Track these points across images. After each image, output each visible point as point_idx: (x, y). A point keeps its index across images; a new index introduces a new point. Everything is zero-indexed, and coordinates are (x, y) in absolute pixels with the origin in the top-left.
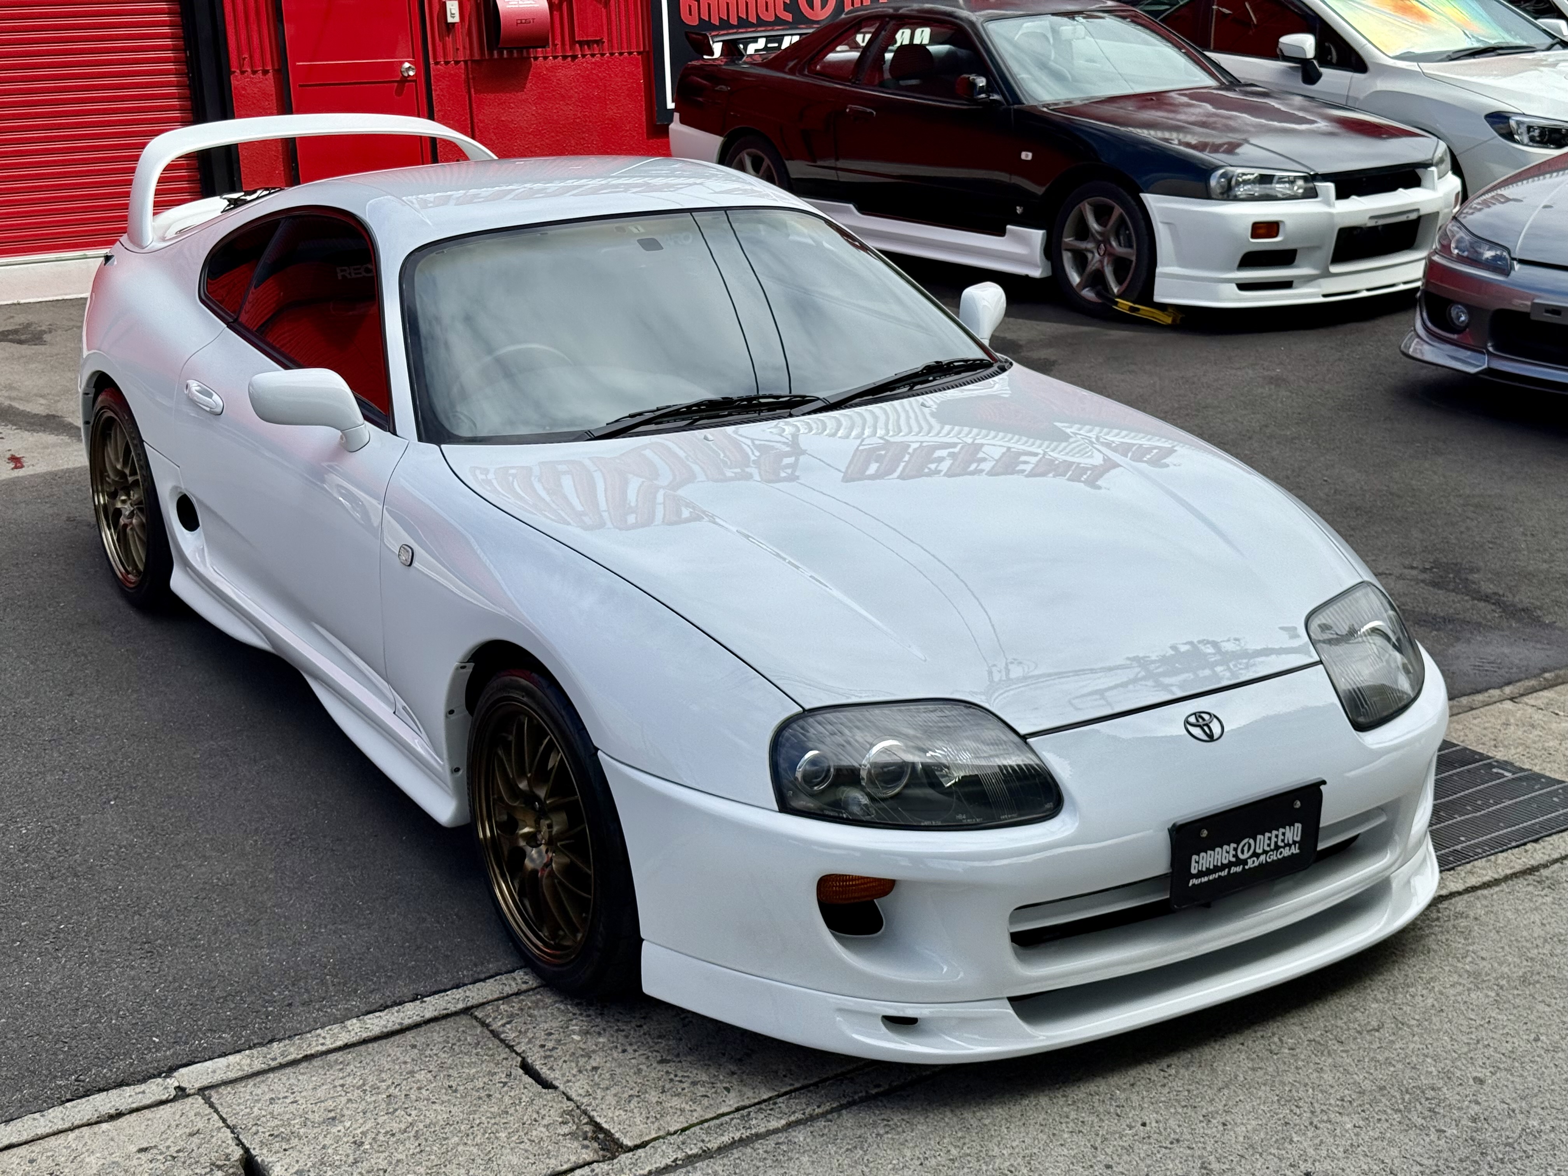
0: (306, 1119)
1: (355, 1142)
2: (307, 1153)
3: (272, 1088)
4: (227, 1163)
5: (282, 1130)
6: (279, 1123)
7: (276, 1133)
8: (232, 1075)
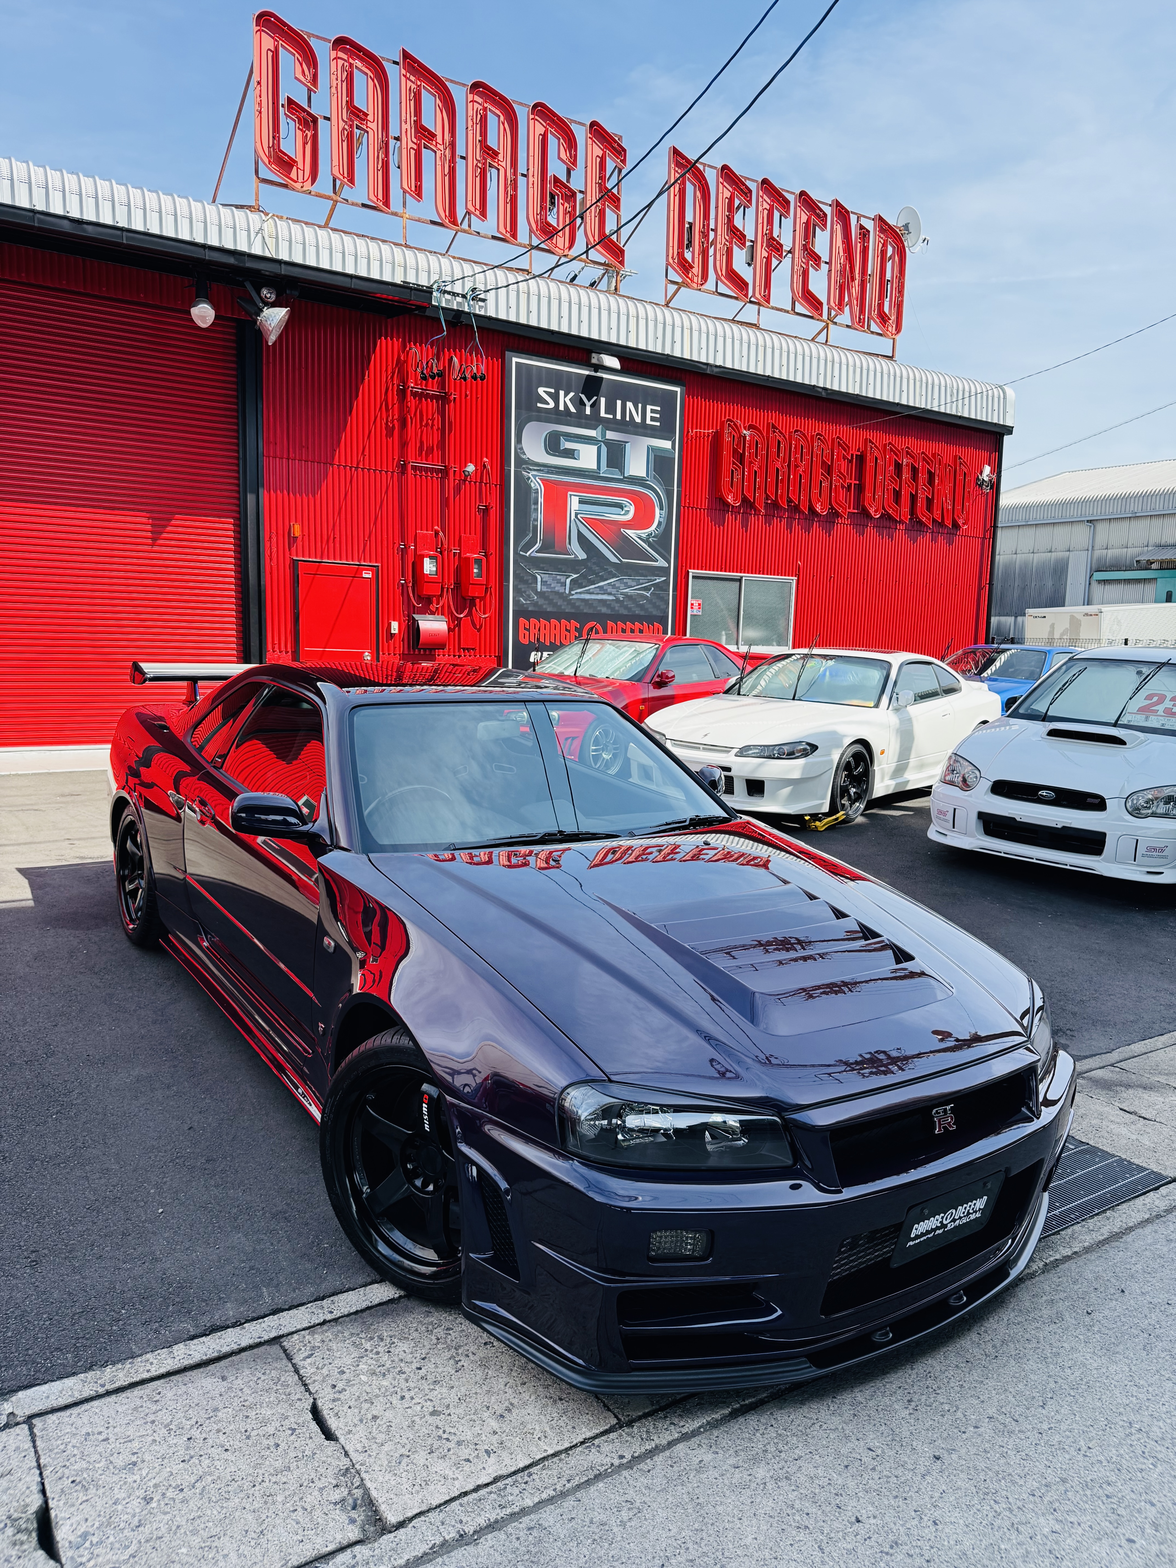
0: (111, 1462)
1: (145, 1498)
2: (98, 1508)
3: (91, 1420)
4: (23, 1515)
5: (85, 1475)
6: (85, 1466)
7: (78, 1479)
8: (62, 1402)
